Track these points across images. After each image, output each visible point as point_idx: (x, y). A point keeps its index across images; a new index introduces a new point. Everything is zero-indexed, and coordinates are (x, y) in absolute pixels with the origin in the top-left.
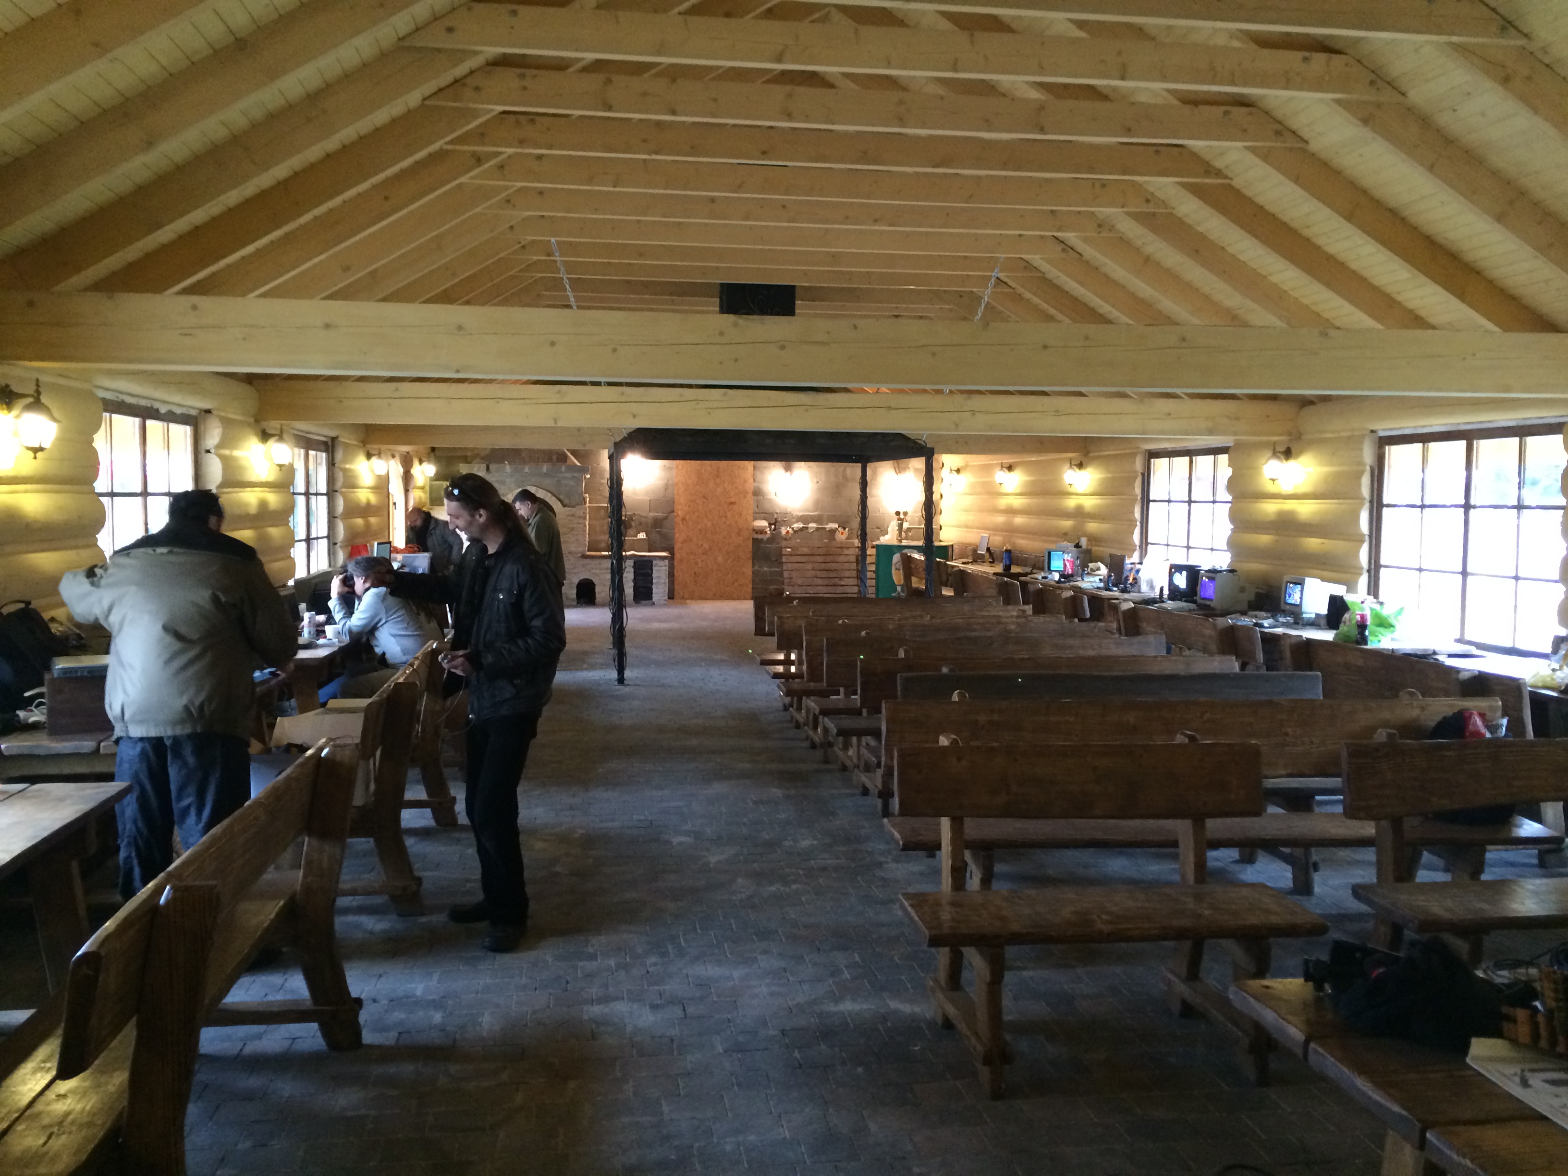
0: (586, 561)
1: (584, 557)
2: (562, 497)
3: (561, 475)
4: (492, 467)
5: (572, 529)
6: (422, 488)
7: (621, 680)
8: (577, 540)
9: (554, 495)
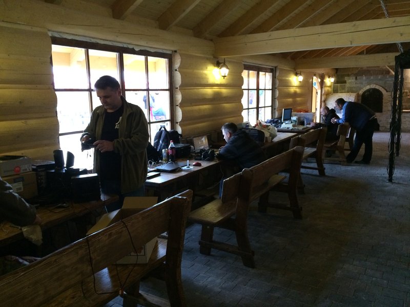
2: (386, 88)
3: (386, 79)
4: (358, 78)
6: (330, 87)
7: (390, 180)
9: (383, 87)
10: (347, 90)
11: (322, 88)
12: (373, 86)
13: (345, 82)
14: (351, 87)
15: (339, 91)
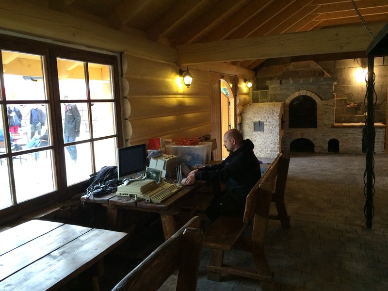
0: (333, 129)
1: (333, 127)
2: (320, 95)
3: (321, 83)
4: (283, 81)
5: (326, 112)
8: (329, 118)
9: (316, 94)
10: (269, 98)
11: (235, 96)
12: (303, 93)
13: (267, 88)
14: (274, 95)
15: (260, 100)
